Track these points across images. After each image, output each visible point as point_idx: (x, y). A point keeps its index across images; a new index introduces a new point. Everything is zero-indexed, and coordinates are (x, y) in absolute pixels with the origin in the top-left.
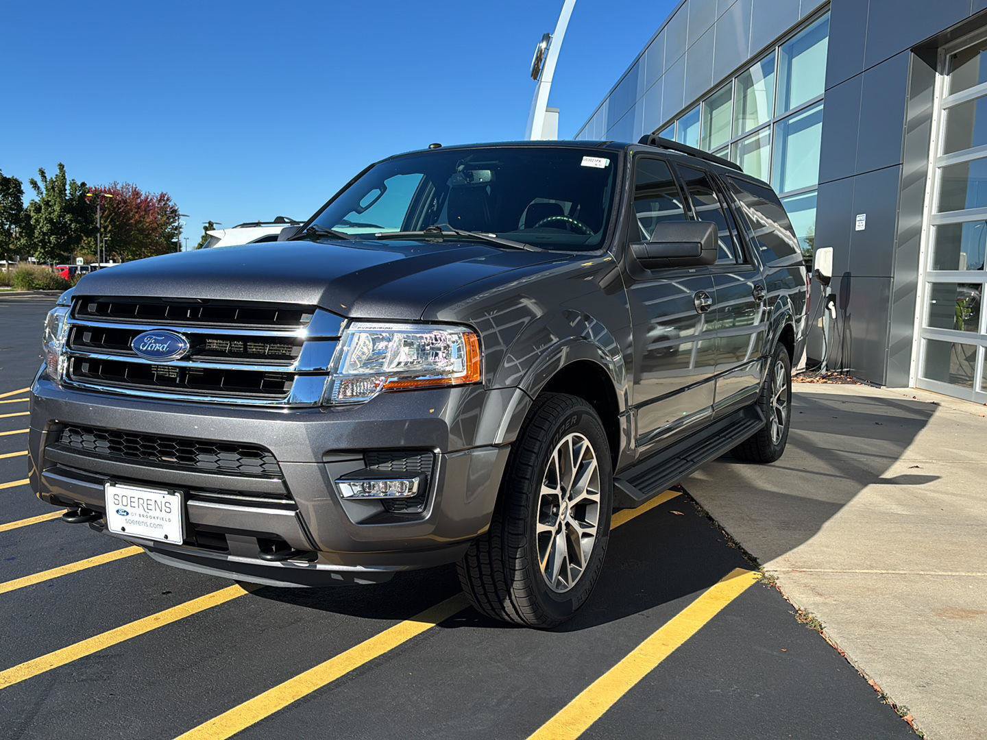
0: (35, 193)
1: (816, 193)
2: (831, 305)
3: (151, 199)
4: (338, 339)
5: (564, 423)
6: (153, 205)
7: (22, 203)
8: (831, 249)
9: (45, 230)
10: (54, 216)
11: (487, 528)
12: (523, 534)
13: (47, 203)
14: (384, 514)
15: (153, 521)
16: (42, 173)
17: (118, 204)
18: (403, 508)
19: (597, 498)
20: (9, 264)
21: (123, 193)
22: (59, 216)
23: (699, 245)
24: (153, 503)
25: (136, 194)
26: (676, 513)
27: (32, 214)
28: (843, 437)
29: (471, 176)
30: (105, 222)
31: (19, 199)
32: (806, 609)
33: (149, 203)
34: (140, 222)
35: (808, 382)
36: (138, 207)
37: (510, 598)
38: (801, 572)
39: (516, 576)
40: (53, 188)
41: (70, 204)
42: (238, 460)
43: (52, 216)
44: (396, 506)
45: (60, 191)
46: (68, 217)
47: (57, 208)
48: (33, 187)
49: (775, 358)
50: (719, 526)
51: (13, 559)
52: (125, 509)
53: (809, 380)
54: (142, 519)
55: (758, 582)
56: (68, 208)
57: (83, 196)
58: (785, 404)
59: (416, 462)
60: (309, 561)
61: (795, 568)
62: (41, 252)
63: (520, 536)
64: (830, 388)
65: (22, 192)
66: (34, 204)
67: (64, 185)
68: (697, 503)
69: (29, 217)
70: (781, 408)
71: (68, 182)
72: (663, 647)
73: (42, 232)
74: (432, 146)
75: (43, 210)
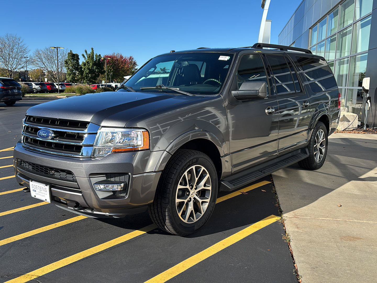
0: (84, 59)
1: (367, 54)
2: (369, 101)
3: (127, 59)
4: (96, 133)
5: (189, 162)
6: (128, 61)
7: (79, 63)
8: (369, 78)
9: (87, 72)
10: (90, 67)
11: (152, 201)
12: (168, 203)
13: (88, 62)
14: (113, 196)
15: (42, 194)
16: (86, 52)
17: (115, 61)
18: (119, 194)
19: (210, 188)
20: (75, 85)
21: (117, 57)
22: (92, 67)
23: (258, 91)
24: (42, 188)
25: (122, 57)
26: (263, 191)
27: (83, 66)
28: (354, 159)
29: (181, 64)
30: (111, 68)
31: (78, 61)
32: (288, 233)
33: (126, 60)
34: (123, 67)
35: (357, 133)
36: (122, 62)
37: (166, 226)
38: (297, 218)
39: (166, 218)
40: (90, 57)
41: (96, 62)
42: (66, 175)
43: (89, 67)
44: (117, 193)
45: (92, 58)
46: (95, 67)
47: (91, 64)
48: (83, 57)
49: (317, 129)
50: (277, 197)
51: (23, 200)
52: (35, 189)
53: (357, 132)
54: (39, 193)
55: (277, 221)
56: (95, 64)
57: (100, 59)
58: (324, 146)
59: (122, 178)
60: (91, 210)
61: (296, 216)
62: (86, 80)
63: (167, 204)
64: (365, 136)
65: (79, 59)
66: (83, 63)
67: (93, 56)
68: (274, 187)
69: (81, 68)
70: (322, 148)
71: (95, 55)
72: (223, 246)
73: (86, 73)
74: (171, 52)
75: (86, 65)
